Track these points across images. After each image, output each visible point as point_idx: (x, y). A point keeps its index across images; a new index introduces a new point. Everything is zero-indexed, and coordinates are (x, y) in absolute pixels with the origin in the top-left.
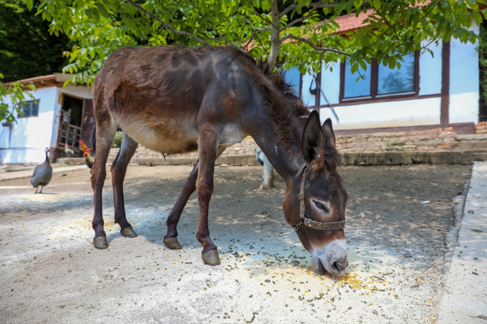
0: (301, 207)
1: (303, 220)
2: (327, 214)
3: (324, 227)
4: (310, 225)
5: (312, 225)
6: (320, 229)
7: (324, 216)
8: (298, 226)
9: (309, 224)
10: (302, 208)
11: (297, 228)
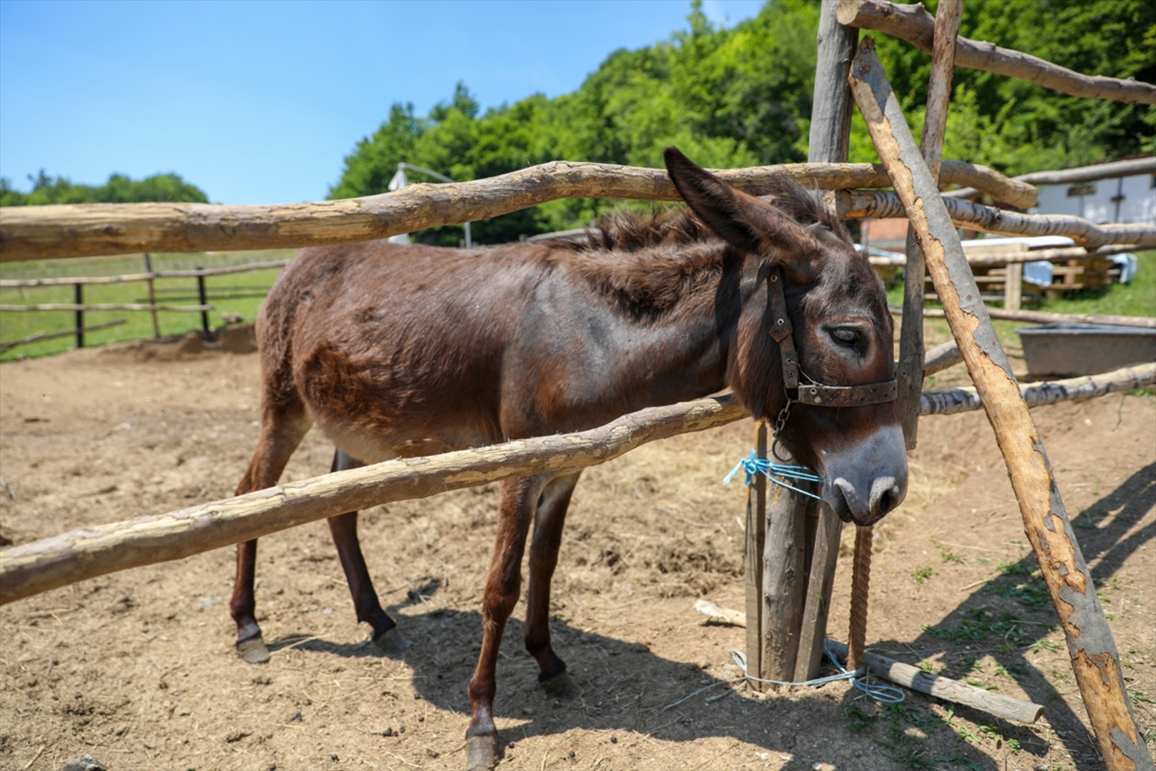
0: (785, 360)
1: (793, 393)
2: (862, 361)
3: (856, 397)
4: (818, 400)
5: (822, 397)
6: (847, 403)
7: (856, 366)
8: (784, 415)
9: (815, 396)
10: (789, 364)
11: (780, 425)
